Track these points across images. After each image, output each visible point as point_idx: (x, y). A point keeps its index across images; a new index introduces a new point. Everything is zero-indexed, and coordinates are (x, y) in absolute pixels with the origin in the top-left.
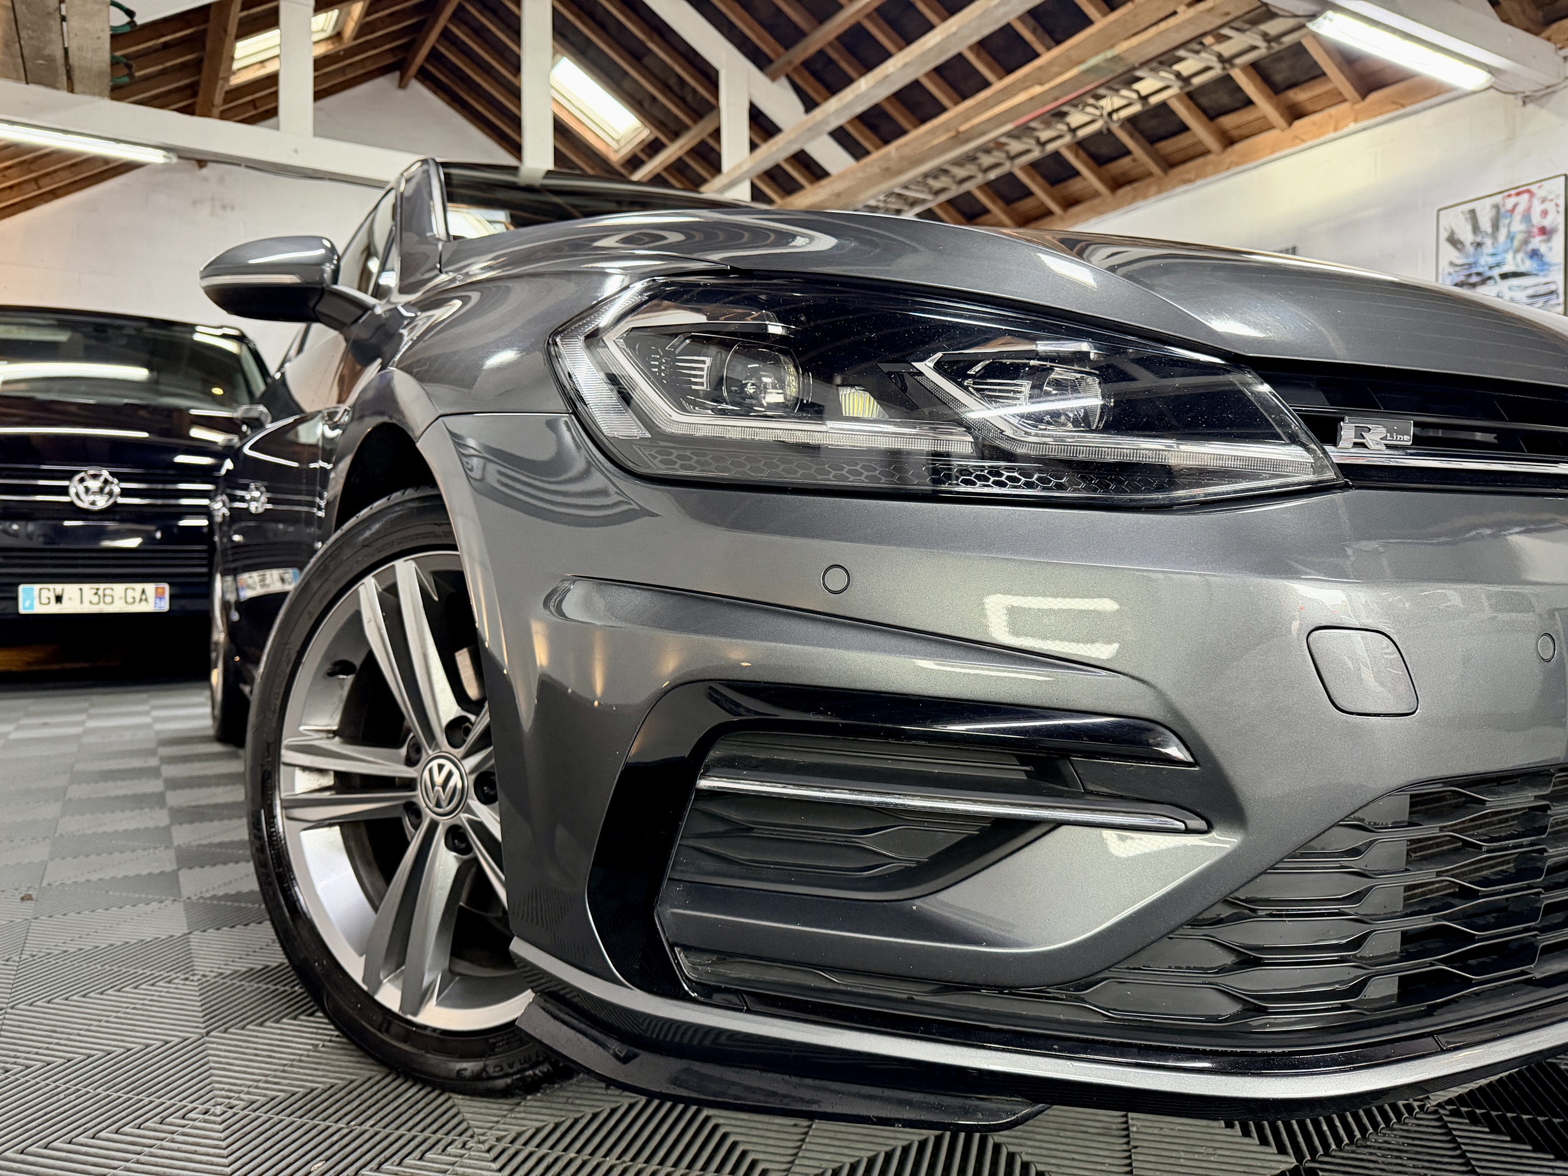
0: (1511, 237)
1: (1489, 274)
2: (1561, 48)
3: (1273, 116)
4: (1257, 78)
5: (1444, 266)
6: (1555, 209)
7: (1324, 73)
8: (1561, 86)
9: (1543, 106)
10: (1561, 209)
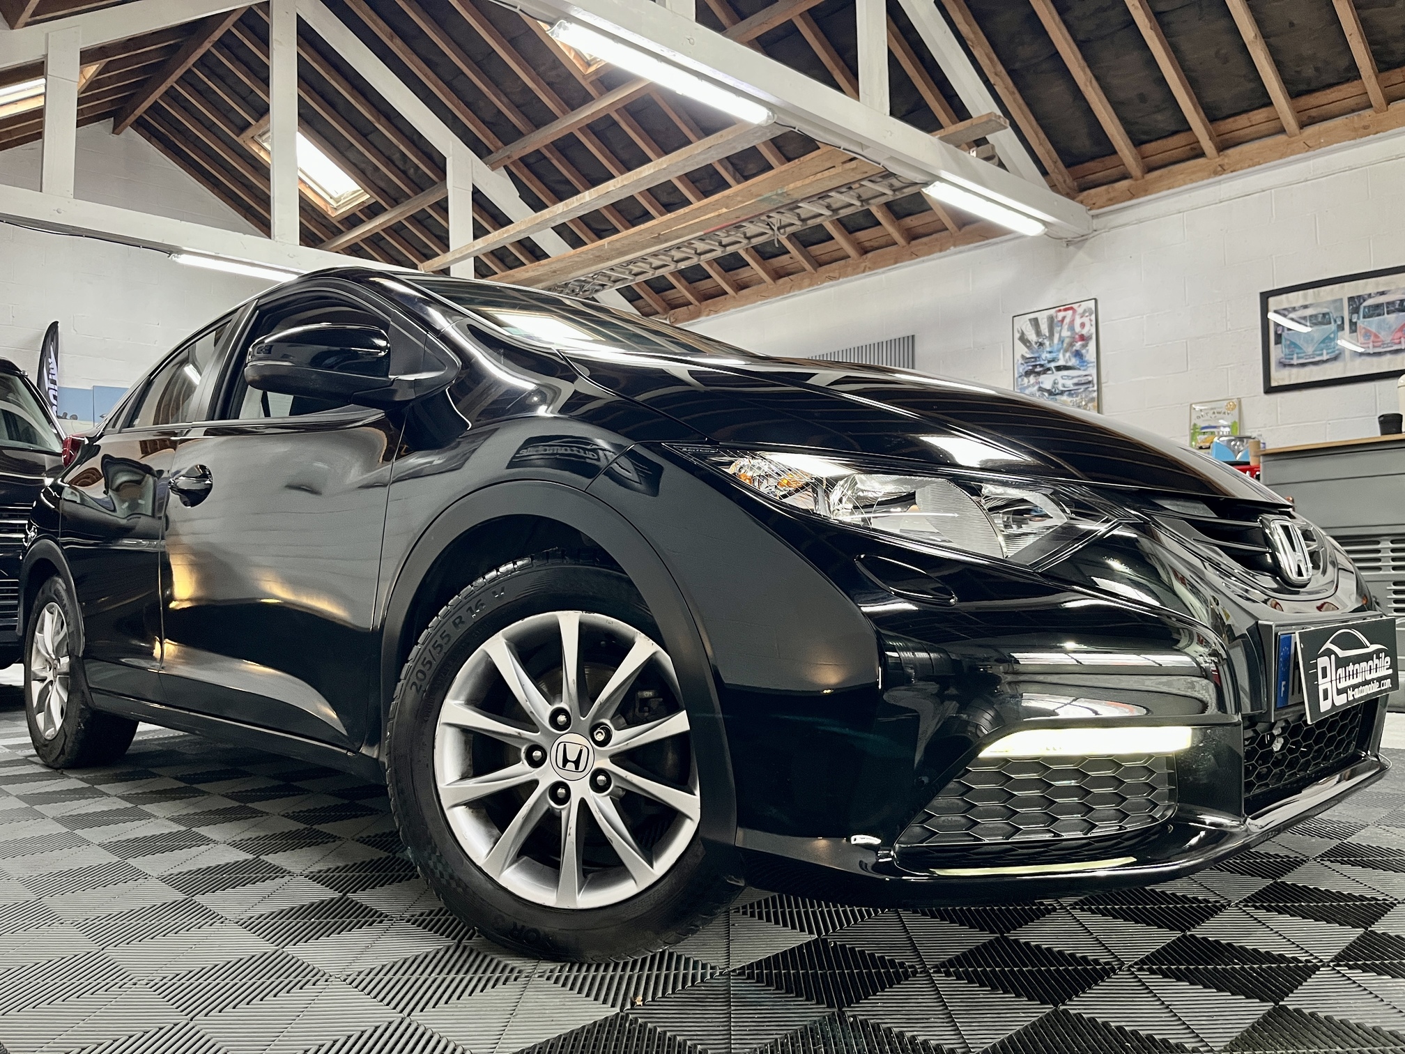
0: (1061, 341)
1: (1049, 366)
2: (1090, 210)
3: (896, 236)
4: (885, 208)
5: (1018, 357)
6: (1089, 322)
7: (931, 209)
8: (1091, 236)
9: (1079, 248)
10: (1094, 322)
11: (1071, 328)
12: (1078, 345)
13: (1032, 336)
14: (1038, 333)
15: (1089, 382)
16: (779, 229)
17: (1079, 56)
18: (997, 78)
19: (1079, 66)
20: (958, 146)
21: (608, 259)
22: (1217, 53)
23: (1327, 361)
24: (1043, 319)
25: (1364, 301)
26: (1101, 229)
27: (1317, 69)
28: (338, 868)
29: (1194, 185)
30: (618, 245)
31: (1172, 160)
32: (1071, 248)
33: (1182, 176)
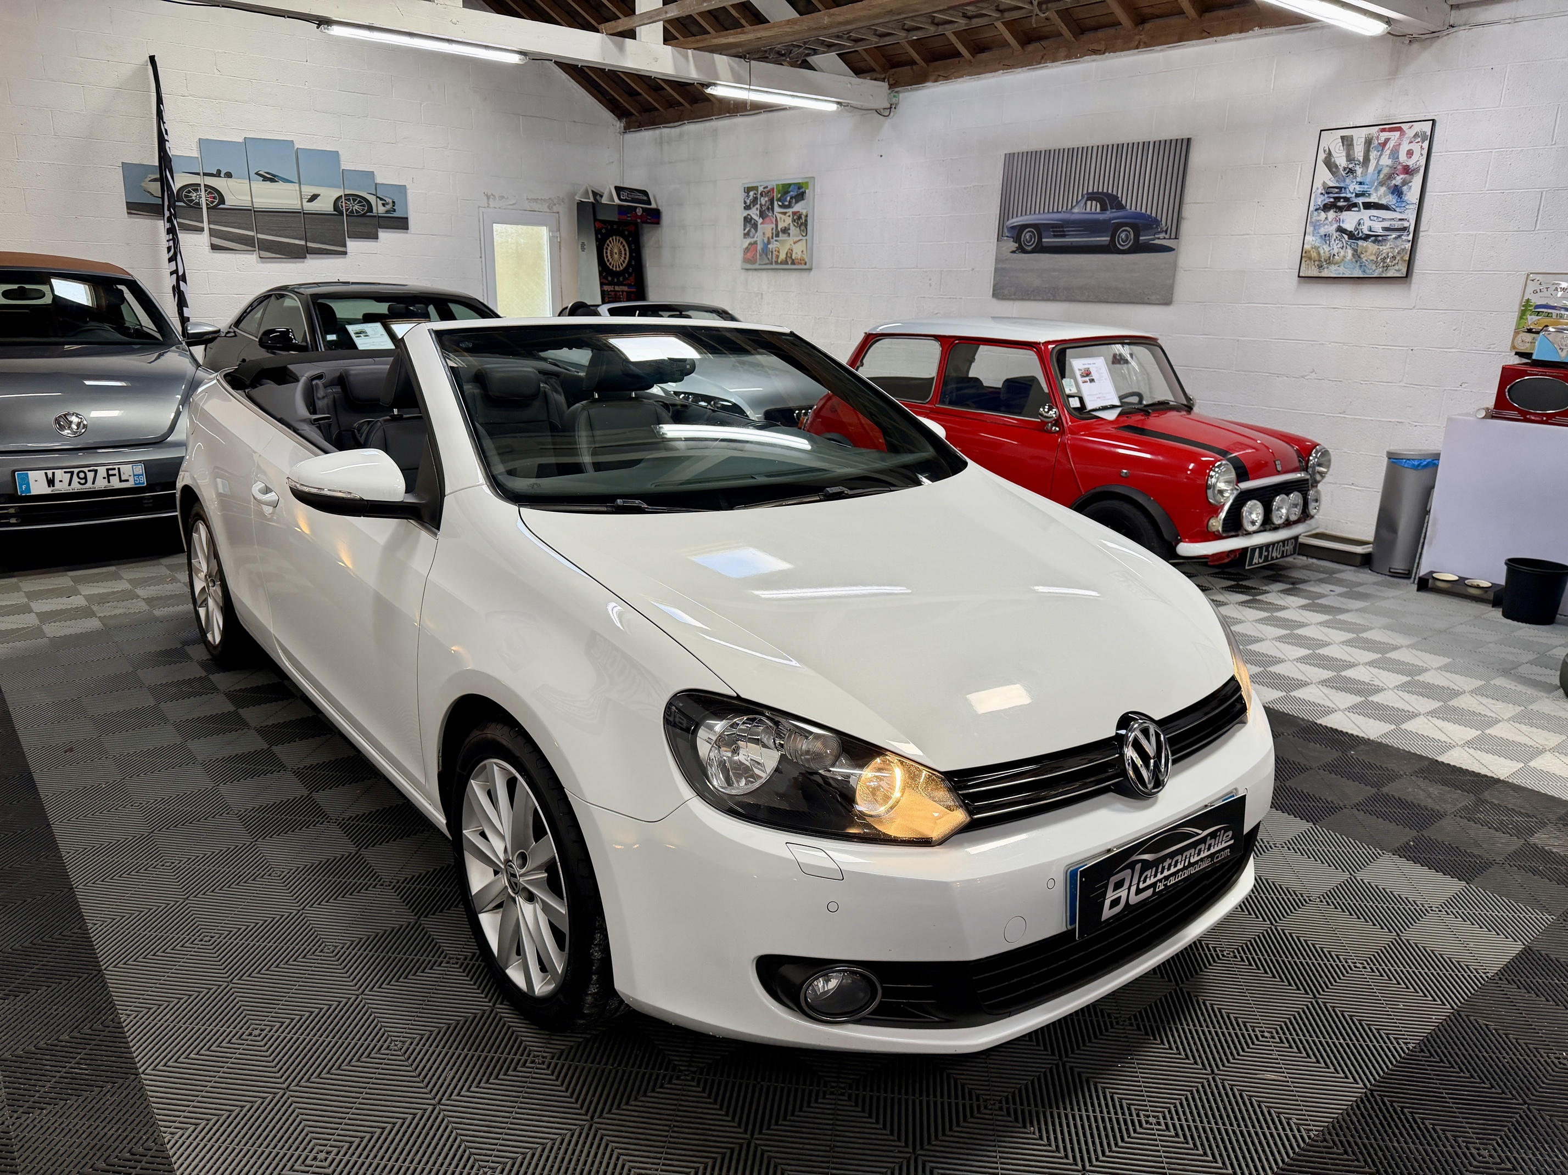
0: (1378, 170)
1: (1356, 200)
5: (1318, 185)
6: (1419, 151)
8: (1443, 33)
9: (1427, 46)
10: (1425, 152)
11: (1394, 154)
12: (1399, 178)
13: (1341, 160)
14: (1350, 158)
15: (1404, 229)
24: (1359, 137)
26: (1461, 27)
30: (841, 18)
32: (1415, 46)
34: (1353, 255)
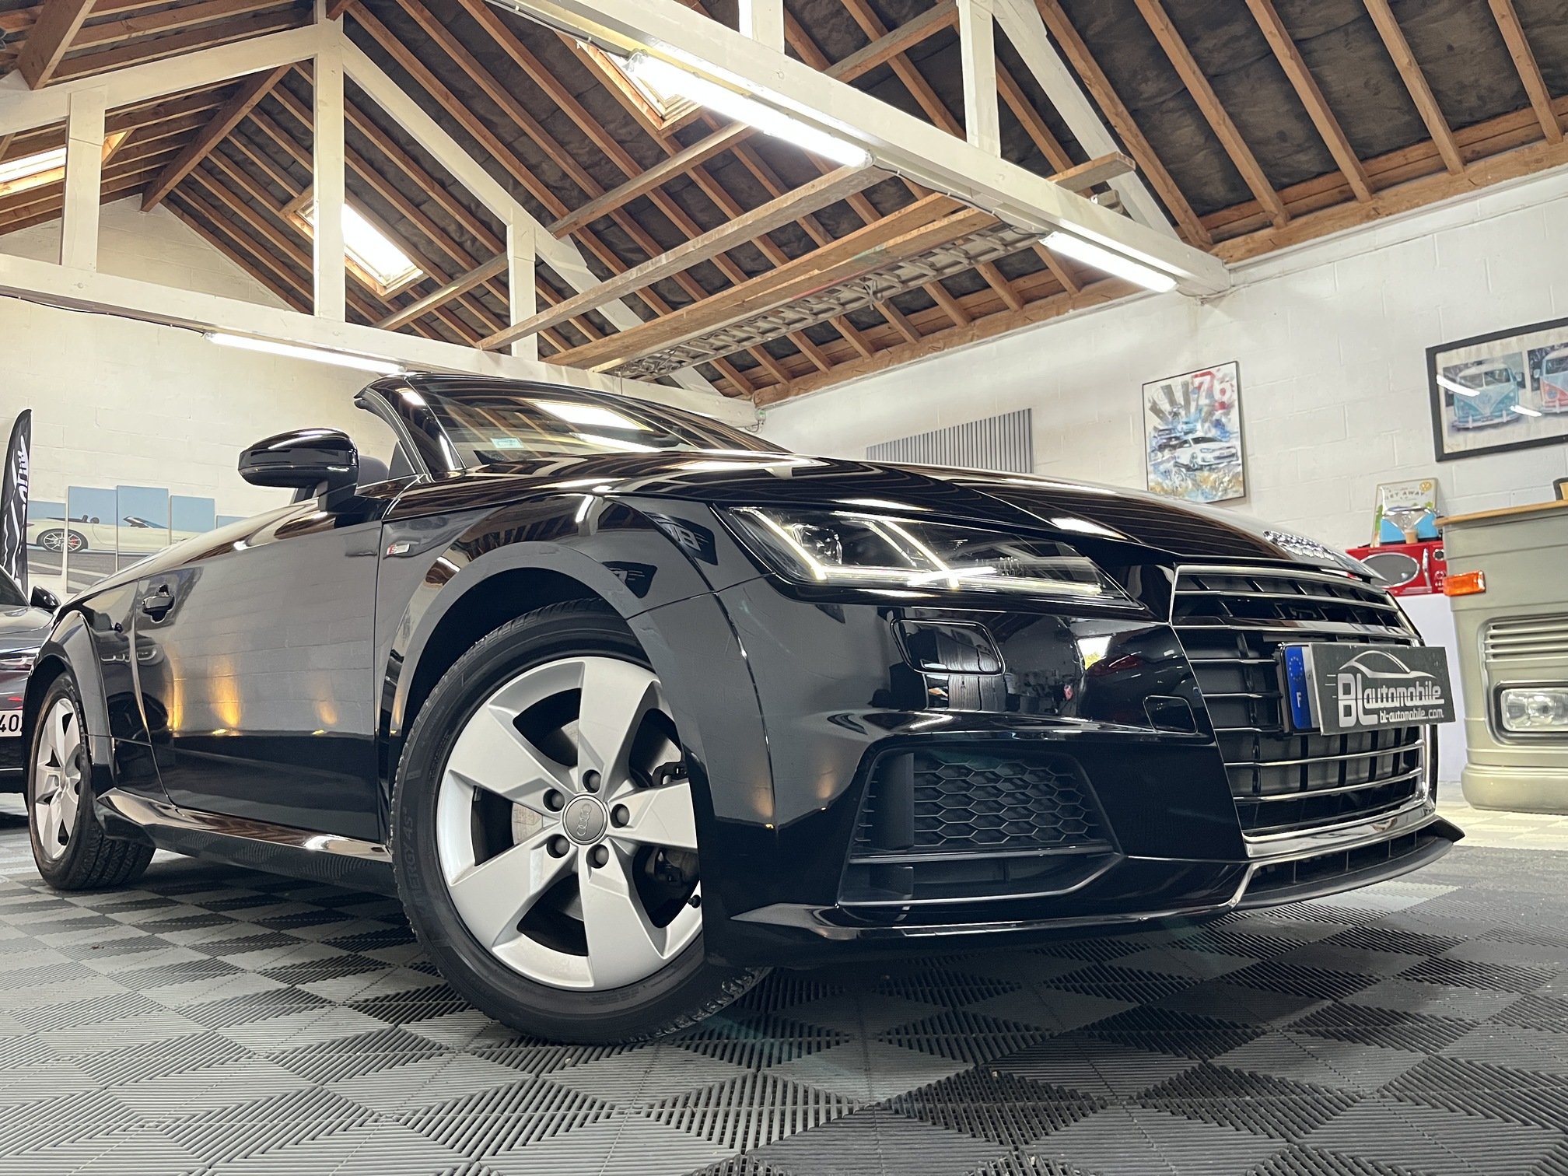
0: (1199, 410)
1: (1185, 438)
2: (1226, 263)
3: (1007, 299)
4: (994, 269)
5: (1150, 430)
6: (1231, 388)
7: (1047, 268)
8: (1229, 292)
9: (1216, 307)
10: (1235, 388)
11: (1210, 394)
12: (1218, 414)
13: (1165, 406)
14: (1172, 402)
15: (1233, 455)
16: (875, 293)
17: (1211, 92)
18: (1119, 120)
19: (1211, 103)
20: (1076, 192)
21: (687, 332)
22: (1366, 84)
23: (1508, 423)
24: (1177, 385)
25: (1547, 354)
26: (1239, 285)
27: (1480, 98)
28: (388, 996)
29: (1345, 231)
30: (698, 315)
31: (1317, 205)
32: (1207, 306)
33: (1331, 222)
34: (1193, 485)
